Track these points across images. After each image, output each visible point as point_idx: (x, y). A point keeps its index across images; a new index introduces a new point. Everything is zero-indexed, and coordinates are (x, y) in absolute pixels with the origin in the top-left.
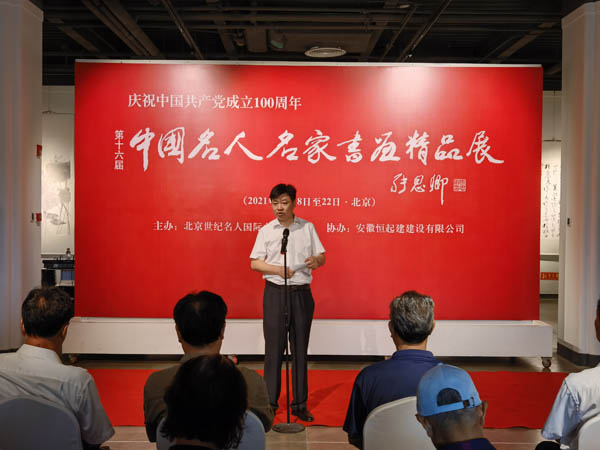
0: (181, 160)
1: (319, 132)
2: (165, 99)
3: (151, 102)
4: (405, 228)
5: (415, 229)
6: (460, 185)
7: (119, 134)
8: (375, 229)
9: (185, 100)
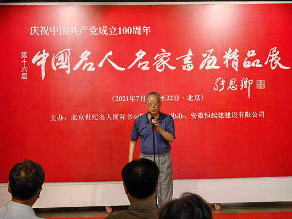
0: (68, 72)
1: (163, 50)
2: (56, 30)
3: (46, 32)
4: (224, 115)
5: (231, 115)
6: (261, 85)
7: (24, 55)
8: (204, 116)
9: (70, 30)
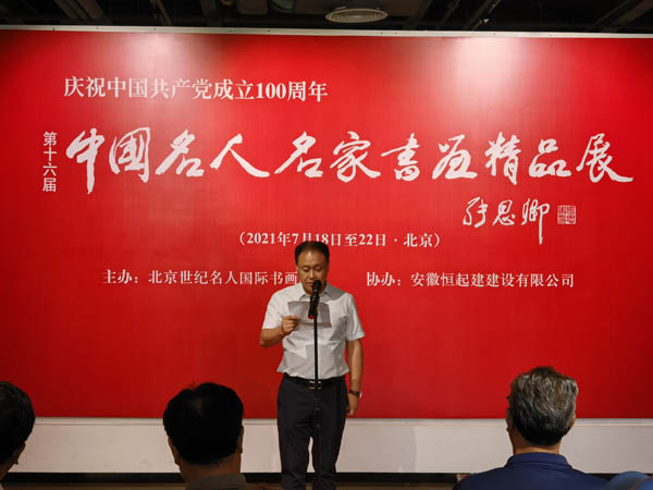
0: (145, 178)
1: (354, 135)
2: (120, 85)
3: (98, 90)
4: (485, 279)
6: (568, 216)
7: (50, 138)
8: (440, 281)
9: (151, 87)
